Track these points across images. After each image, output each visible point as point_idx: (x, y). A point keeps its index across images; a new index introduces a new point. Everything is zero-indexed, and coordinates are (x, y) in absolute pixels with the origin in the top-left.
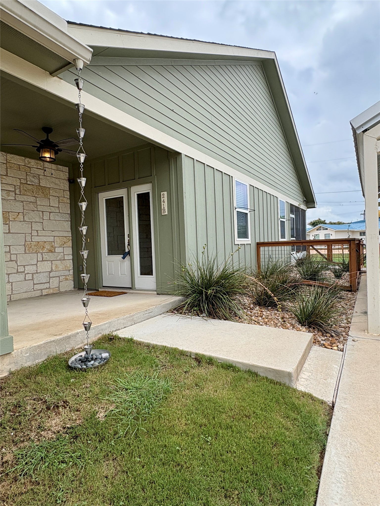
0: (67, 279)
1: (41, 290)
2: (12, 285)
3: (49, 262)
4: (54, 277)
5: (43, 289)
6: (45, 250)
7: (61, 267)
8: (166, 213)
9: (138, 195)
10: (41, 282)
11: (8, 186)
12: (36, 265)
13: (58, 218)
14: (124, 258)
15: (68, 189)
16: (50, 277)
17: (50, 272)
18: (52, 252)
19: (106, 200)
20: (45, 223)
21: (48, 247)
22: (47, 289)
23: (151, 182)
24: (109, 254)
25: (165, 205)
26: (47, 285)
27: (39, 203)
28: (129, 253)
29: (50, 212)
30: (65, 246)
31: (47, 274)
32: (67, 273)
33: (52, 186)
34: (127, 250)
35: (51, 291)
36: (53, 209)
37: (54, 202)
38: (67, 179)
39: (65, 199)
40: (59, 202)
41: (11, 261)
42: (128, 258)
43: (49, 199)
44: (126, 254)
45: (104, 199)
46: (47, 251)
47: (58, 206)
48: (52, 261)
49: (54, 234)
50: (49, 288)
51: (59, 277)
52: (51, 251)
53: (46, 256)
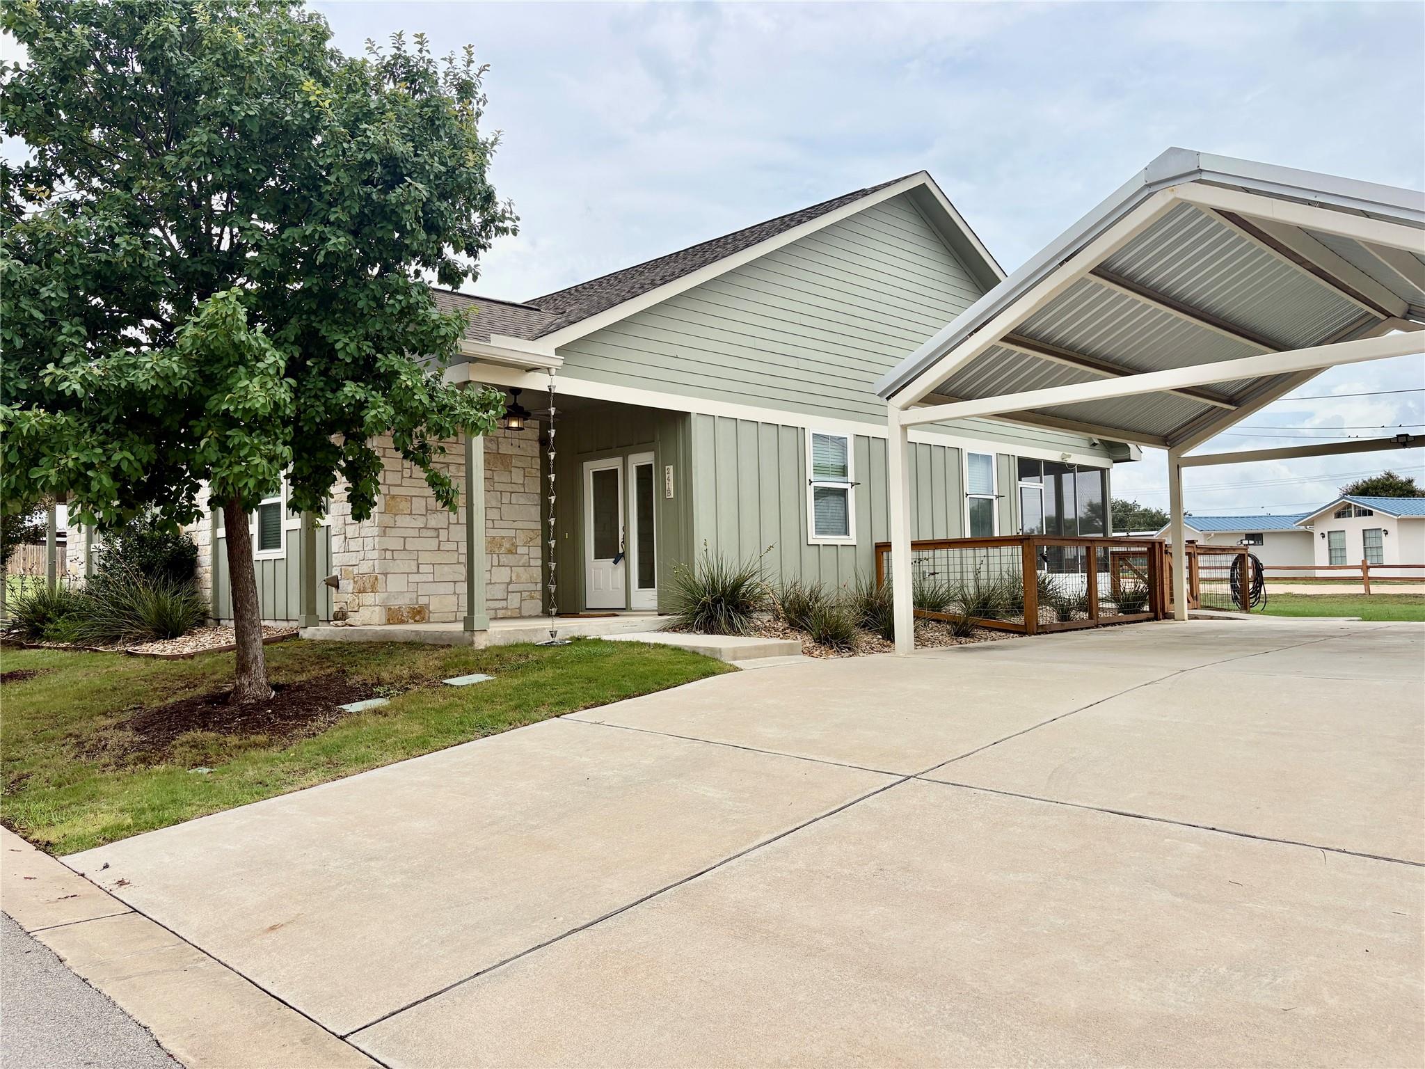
0: (532, 598)
1: (496, 610)
2: (458, 598)
3: (507, 568)
4: (513, 592)
5: (499, 609)
6: (503, 551)
7: (524, 577)
8: (672, 496)
9: (638, 467)
10: (495, 598)
11: (458, 457)
12: (490, 571)
13: (522, 501)
14: (615, 562)
15: (538, 455)
16: (508, 592)
17: (508, 584)
18: (512, 553)
19: (594, 472)
20: (505, 508)
21: (507, 545)
22: (503, 608)
23: (653, 450)
24: (596, 558)
25: (670, 485)
26: (503, 604)
27: (496, 478)
28: (623, 555)
29: (512, 493)
30: (531, 544)
31: (504, 586)
32: (532, 587)
33: (515, 451)
34: (621, 551)
35: (509, 613)
36: (515, 488)
37: (517, 476)
38: (537, 439)
39: (533, 471)
40: (525, 476)
41: (459, 563)
42: (621, 563)
43: (511, 472)
44: (618, 557)
45: (591, 472)
46: (506, 551)
47: (522, 482)
48: (511, 567)
49: (516, 525)
50: (507, 608)
51: (520, 592)
52: (510, 552)
53: (504, 559)
